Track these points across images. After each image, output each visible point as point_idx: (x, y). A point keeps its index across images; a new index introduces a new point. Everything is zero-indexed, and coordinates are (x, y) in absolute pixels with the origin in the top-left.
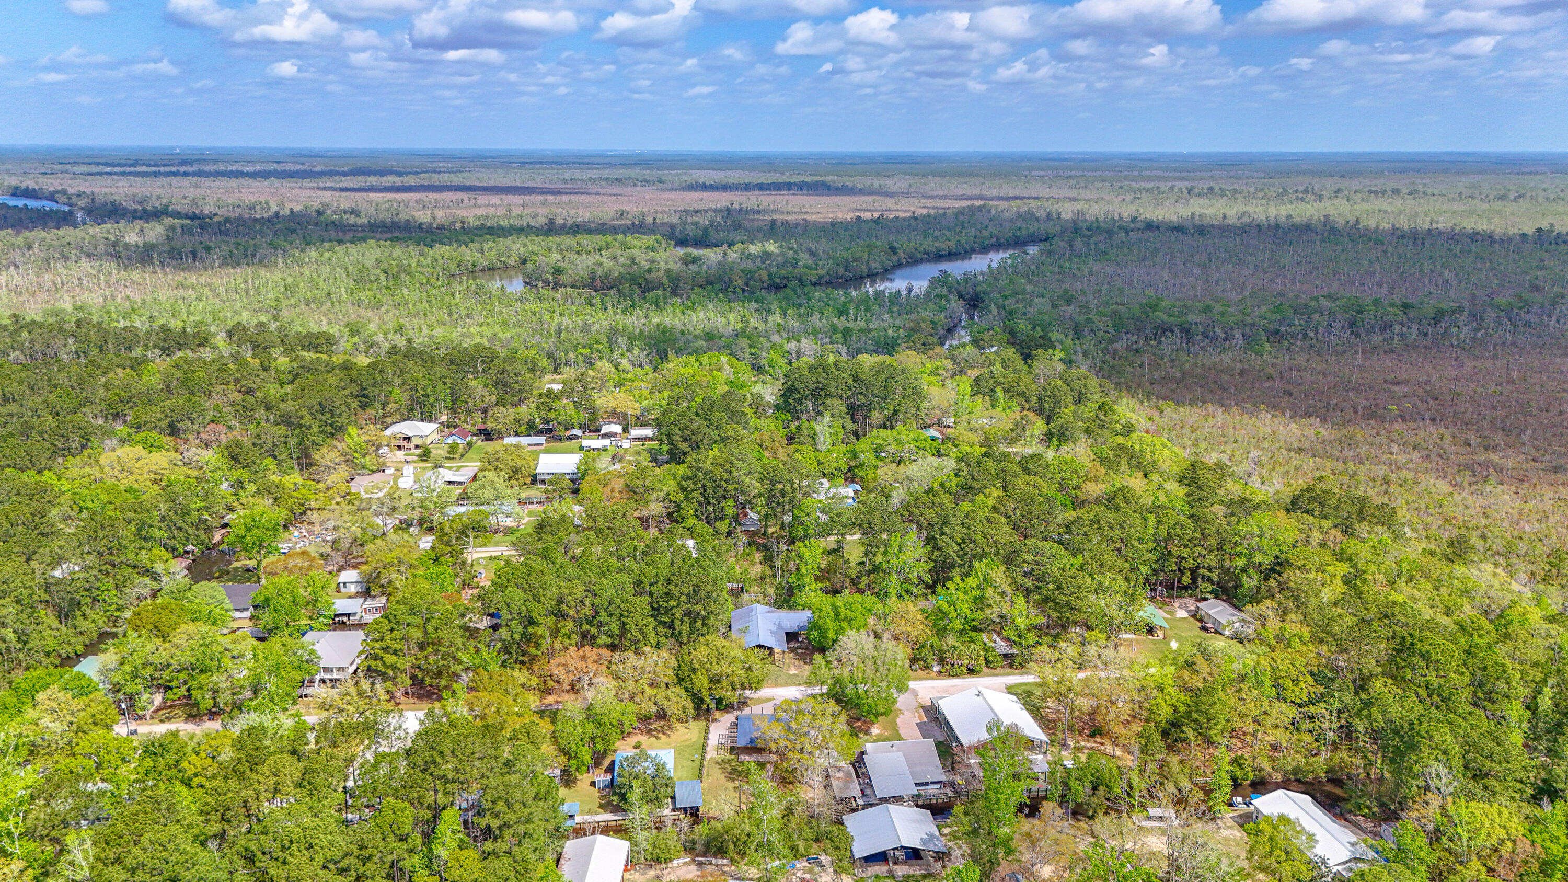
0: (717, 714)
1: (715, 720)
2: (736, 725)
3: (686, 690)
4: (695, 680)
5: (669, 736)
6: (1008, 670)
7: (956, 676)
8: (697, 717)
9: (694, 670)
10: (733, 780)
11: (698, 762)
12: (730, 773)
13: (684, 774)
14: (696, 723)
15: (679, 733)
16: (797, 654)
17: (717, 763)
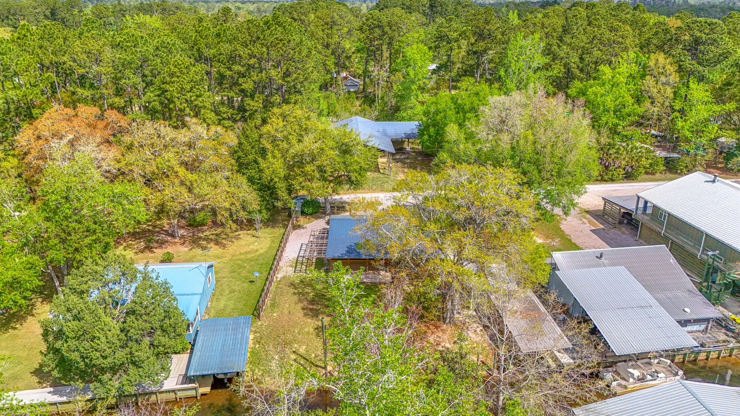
0: (302, 220)
1: (296, 227)
2: (325, 234)
3: (251, 180)
4: (263, 164)
5: (224, 246)
6: (669, 175)
7: (612, 180)
8: (267, 223)
9: (263, 152)
10: (315, 314)
11: (259, 284)
12: (312, 302)
13: (231, 304)
14: (269, 230)
15: (242, 242)
16: (404, 163)
17: (292, 285)
